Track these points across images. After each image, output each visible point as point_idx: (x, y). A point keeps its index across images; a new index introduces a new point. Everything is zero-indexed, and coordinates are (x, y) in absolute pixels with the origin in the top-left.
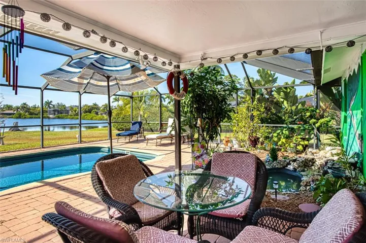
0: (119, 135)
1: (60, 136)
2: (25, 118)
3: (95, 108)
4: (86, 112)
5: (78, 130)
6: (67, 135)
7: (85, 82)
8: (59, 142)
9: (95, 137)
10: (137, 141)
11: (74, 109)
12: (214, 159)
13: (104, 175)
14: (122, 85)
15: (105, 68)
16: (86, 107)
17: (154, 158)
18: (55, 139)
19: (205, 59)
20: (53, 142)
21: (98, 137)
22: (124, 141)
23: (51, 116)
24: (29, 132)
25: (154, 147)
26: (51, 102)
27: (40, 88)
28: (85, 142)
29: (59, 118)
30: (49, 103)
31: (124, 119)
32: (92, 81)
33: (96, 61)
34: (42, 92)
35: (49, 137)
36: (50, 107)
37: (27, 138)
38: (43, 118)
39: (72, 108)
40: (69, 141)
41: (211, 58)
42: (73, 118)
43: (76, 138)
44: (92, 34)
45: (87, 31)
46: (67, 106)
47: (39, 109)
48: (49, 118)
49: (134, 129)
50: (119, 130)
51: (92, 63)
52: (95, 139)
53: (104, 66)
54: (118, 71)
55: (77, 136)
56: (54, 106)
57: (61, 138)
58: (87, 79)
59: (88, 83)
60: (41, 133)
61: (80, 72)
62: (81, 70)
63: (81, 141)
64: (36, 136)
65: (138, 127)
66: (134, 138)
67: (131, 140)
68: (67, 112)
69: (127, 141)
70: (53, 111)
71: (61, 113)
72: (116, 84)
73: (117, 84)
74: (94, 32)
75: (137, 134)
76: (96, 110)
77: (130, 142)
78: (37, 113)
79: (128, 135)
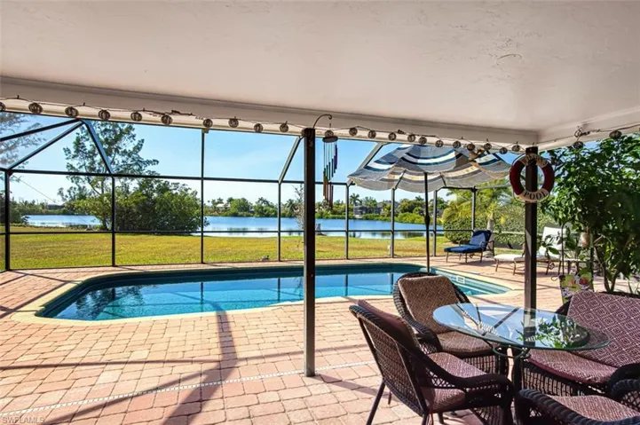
0: (448, 250)
1: (369, 246)
2: (327, 218)
3: (419, 205)
4: (404, 210)
5: (390, 238)
6: (377, 245)
7: (397, 177)
8: (367, 253)
9: (416, 251)
10: (480, 263)
11: (388, 206)
12: (575, 299)
13: (406, 292)
14: (448, 178)
15: (420, 161)
16: (404, 203)
17: (505, 292)
18: (361, 249)
19: (585, 134)
20: (359, 253)
21: (419, 251)
22: (458, 261)
23: (357, 216)
24: (332, 237)
25: (510, 276)
26: (358, 196)
27: (345, 184)
28: (399, 257)
29: (367, 219)
30: (355, 198)
31: (463, 223)
32: (406, 176)
33: (408, 154)
34: (348, 188)
35: (356, 246)
36: (356, 204)
37: (330, 245)
38: (348, 218)
39: (384, 204)
40: (378, 254)
41: (599, 131)
42: (385, 220)
43: (386, 250)
44: (397, 135)
45: (392, 133)
46: (378, 201)
47: (343, 206)
48: (355, 219)
49: (475, 243)
50: (455, 242)
51: (403, 158)
52: (413, 253)
53: (419, 158)
54: (437, 163)
55: (389, 247)
56: (361, 202)
57: (370, 249)
58: (400, 174)
59: (401, 178)
60: (345, 240)
61: (389, 169)
62: (391, 166)
63: (393, 255)
64: (340, 242)
65: (484, 240)
66: (476, 257)
67: (469, 260)
68: (378, 210)
69: (464, 261)
70: (360, 208)
71: (370, 212)
72: (439, 177)
73: (442, 177)
74: (400, 132)
75: (480, 250)
76: (420, 208)
77: (466, 263)
78: (340, 211)
79: (464, 252)
